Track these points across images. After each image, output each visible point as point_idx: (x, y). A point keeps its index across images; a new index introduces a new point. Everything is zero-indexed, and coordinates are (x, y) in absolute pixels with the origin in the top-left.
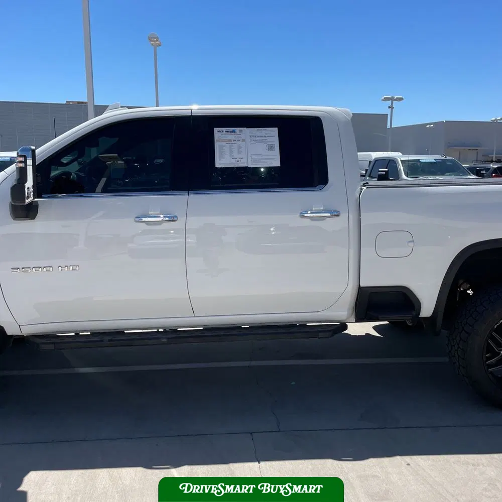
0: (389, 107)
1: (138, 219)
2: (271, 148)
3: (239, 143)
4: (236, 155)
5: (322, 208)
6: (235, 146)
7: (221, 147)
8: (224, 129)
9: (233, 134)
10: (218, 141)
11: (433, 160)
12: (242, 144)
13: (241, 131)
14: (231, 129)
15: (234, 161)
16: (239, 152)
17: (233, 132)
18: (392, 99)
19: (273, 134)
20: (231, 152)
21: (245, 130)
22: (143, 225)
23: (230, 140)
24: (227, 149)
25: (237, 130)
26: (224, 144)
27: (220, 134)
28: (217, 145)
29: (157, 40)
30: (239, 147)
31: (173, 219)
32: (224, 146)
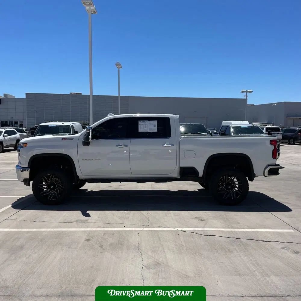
0: (245, 96)
1: (117, 146)
2: (155, 126)
4: (144, 128)
5: (169, 144)
6: (144, 126)
8: (141, 121)
11: (247, 127)
12: (147, 125)
13: (146, 122)
14: (144, 121)
15: (143, 130)
16: (146, 128)
18: (246, 92)
19: (155, 122)
22: (118, 148)
23: (143, 124)
24: (142, 127)
26: (141, 125)
27: (140, 122)
28: (139, 125)
29: (120, 66)
30: (146, 126)
31: (126, 146)
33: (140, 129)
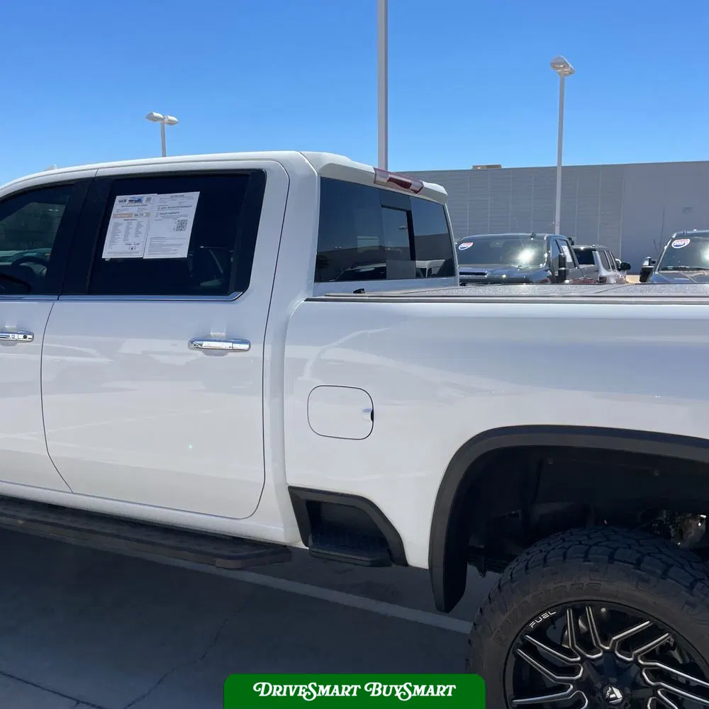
2: (181, 226)
3: (139, 219)
4: (131, 239)
5: (224, 334)
6: (134, 224)
7: (117, 225)
8: (128, 197)
10: (116, 216)
12: (145, 221)
13: (149, 199)
15: (125, 249)
16: (137, 234)
17: (139, 200)
19: (190, 203)
20: (127, 234)
21: (154, 196)
23: (130, 215)
24: (122, 228)
25: (145, 196)
26: (121, 220)
27: (121, 204)
28: (112, 223)
32: (120, 224)
33: (112, 242)
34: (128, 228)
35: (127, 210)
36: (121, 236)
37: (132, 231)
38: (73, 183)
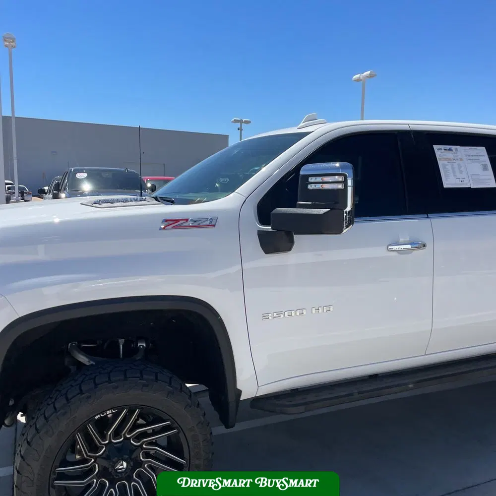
1: (391, 248)
2: (485, 168)
3: (458, 162)
6: (456, 165)
7: (444, 166)
9: (451, 152)
10: (440, 159)
12: (461, 163)
13: (456, 149)
15: (458, 181)
17: (450, 150)
18: (241, 121)
19: (483, 154)
20: (454, 172)
21: (459, 148)
23: (450, 159)
24: (449, 167)
25: (453, 147)
26: (446, 162)
27: (440, 151)
28: (441, 163)
30: (460, 167)
32: (447, 165)
33: (447, 177)
34: (453, 168)
35: (446, 155)
36: (451, 171)
37: (457, 170)
38: (396, 133)
